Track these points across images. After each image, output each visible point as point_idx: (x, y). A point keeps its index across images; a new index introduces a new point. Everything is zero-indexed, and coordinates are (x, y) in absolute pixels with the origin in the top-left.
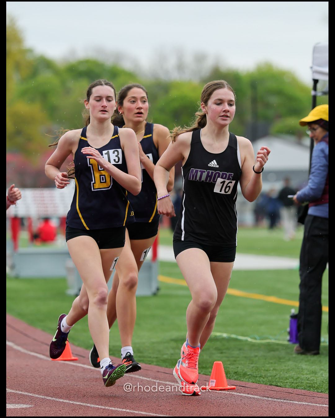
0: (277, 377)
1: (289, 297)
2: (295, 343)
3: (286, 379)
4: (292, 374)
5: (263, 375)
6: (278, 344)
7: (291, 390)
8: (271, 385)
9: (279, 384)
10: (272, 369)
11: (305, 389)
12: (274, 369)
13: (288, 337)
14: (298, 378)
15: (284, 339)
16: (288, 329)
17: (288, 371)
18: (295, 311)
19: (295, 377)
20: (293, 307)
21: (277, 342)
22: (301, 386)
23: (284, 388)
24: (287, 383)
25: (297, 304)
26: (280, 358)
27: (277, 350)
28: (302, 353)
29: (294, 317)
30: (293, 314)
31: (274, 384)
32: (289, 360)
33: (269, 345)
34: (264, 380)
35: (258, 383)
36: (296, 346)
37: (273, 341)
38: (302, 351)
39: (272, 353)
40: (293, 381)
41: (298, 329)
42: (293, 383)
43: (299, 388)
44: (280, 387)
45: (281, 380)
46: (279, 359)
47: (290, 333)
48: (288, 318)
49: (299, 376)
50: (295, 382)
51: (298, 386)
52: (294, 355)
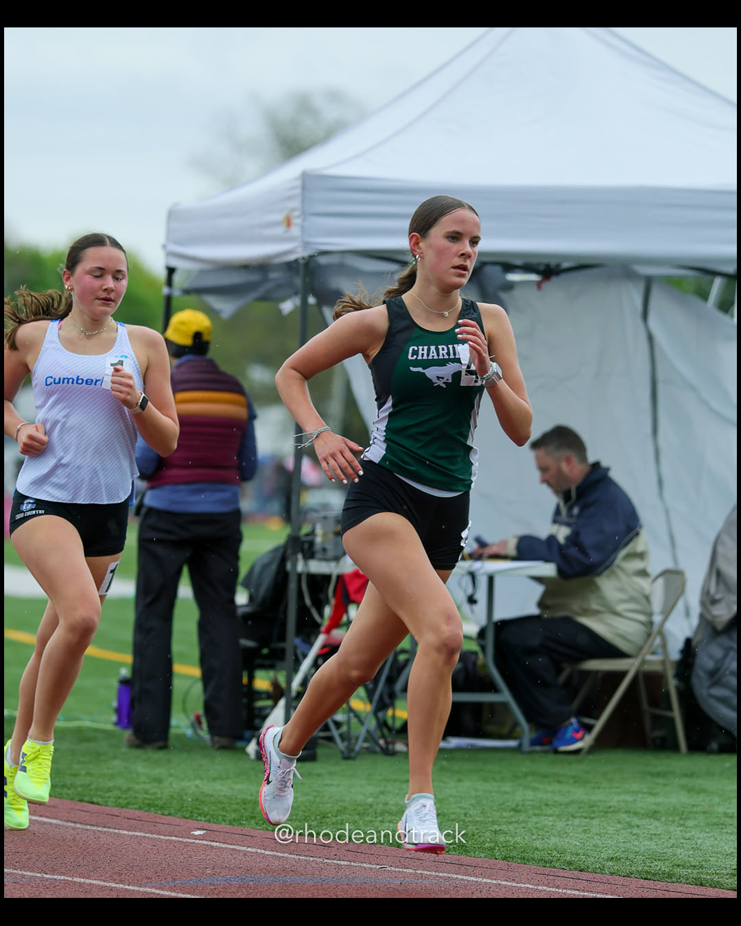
0: (92, 787)
1: (118, 647)
2: (126, 727)
3: (109, 790)
4: (120, 782)
5: (68, 783)
6: (96, 730)
7: (115, 811)
8: (81, 801)
9: (95, 800)
10: (83, 772)
11: (140, 808)
12: (88, 774)
13: (114, 718)
14: (129, 789)
15: (107, 720)
16: (115, 704)
17: (112, 776)
18: (125, 672)
19: (124, 788)
20: (123, 665)
21: (95, 725)
22: (134, 804)
23: (103, 807)
24: (109, 797)
25: (128, 658)
26: (99, 754)
27: (94, 739)
28: (138, 746)
29: (125, 683)
30: (125, 677)
31: (86, 799)
32: (115, 757)
33: (79, 730)
34: (69, 792)
35: (60, 798)
36: (128, 734)
37: (87, 723)
38: (137, 742)
39: (85, 745)
40: (119, 795)
41: (132, 706)
42: (119, 798)
43: (130, 807)
44: (98, 804)
45: (100, 793)
46: (98, 756)
47: (118, 711)
48: (115, 684)
49: (130, 786)
50: (124, 796)
51: (128, 804)
52: (124, 750)
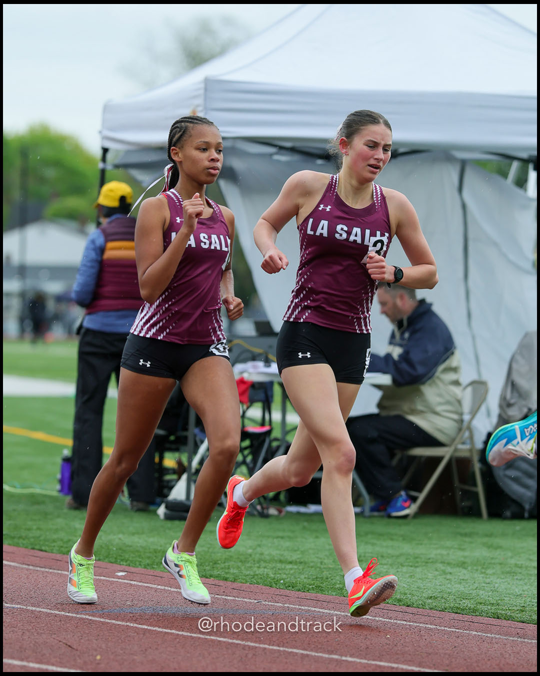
0: (41, 538)
1: (61, 433)
2: (67, 494)
3: (54, 541)
4: (62, 535)
5: (24, 535)
6: (44, 496)
7: (59, 557)
8: (33, 549)
9: (43, 548)
10: (35, 527)
12: (39, 529)
13: (58, 487)
15: (53, 488)
16: (59, 476)
17: (57, 530)
18: (67, 452)
19: (66, 539)
20: (65, 447)
21: (44, 492)
23: (50, 554)
24: (54, 546)
25: (69, 442)
27: (43, 503)
28: (76, 509)
29: (66, 460)
30: (66, 456)
31: (37, 547)
32: (58, 516)
33: (32, 496)
34: (24, 542)
36: (68, 499)
37: (38, 491)
38: (76, 505)
39: (36, 507)
40: (62, 545)
41: (72, 478)
42: (62, 547)
44: (46, 551)
45: (47, 543)
46: (45, 515)
47: (61, 481)
48: (59, 461)
49: (70, 538)
50: (65, 545)
52: (66, 510)
